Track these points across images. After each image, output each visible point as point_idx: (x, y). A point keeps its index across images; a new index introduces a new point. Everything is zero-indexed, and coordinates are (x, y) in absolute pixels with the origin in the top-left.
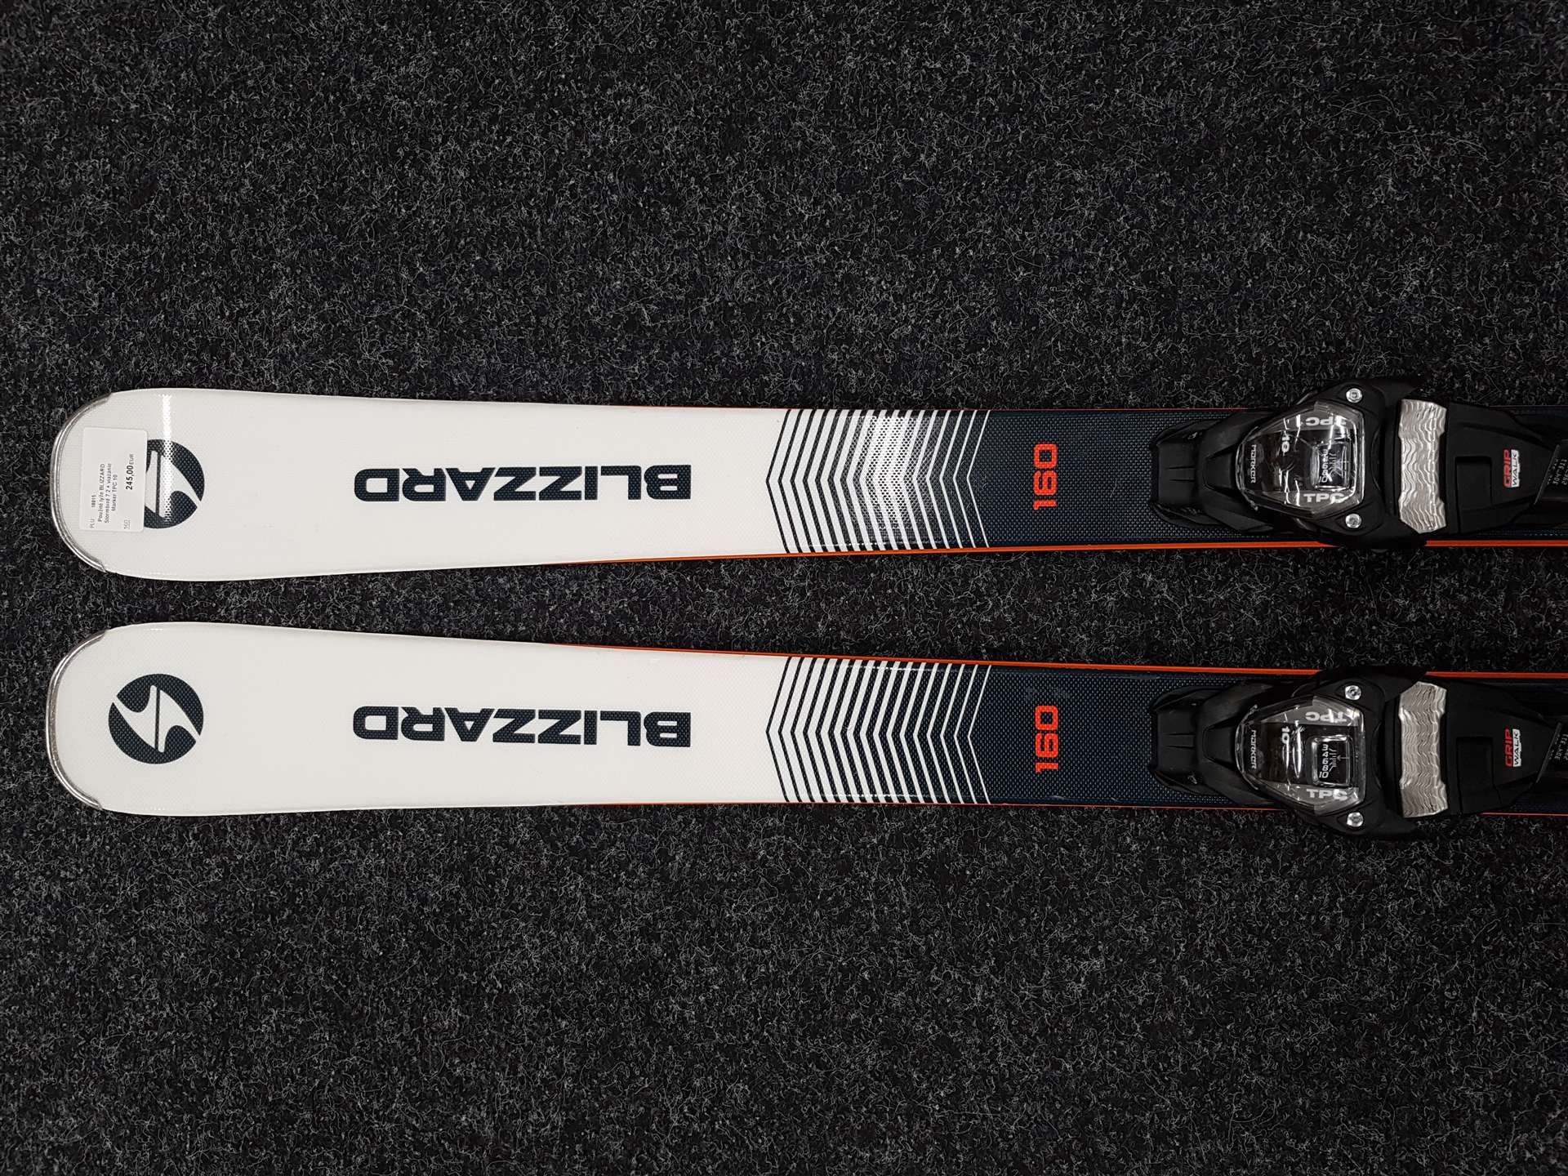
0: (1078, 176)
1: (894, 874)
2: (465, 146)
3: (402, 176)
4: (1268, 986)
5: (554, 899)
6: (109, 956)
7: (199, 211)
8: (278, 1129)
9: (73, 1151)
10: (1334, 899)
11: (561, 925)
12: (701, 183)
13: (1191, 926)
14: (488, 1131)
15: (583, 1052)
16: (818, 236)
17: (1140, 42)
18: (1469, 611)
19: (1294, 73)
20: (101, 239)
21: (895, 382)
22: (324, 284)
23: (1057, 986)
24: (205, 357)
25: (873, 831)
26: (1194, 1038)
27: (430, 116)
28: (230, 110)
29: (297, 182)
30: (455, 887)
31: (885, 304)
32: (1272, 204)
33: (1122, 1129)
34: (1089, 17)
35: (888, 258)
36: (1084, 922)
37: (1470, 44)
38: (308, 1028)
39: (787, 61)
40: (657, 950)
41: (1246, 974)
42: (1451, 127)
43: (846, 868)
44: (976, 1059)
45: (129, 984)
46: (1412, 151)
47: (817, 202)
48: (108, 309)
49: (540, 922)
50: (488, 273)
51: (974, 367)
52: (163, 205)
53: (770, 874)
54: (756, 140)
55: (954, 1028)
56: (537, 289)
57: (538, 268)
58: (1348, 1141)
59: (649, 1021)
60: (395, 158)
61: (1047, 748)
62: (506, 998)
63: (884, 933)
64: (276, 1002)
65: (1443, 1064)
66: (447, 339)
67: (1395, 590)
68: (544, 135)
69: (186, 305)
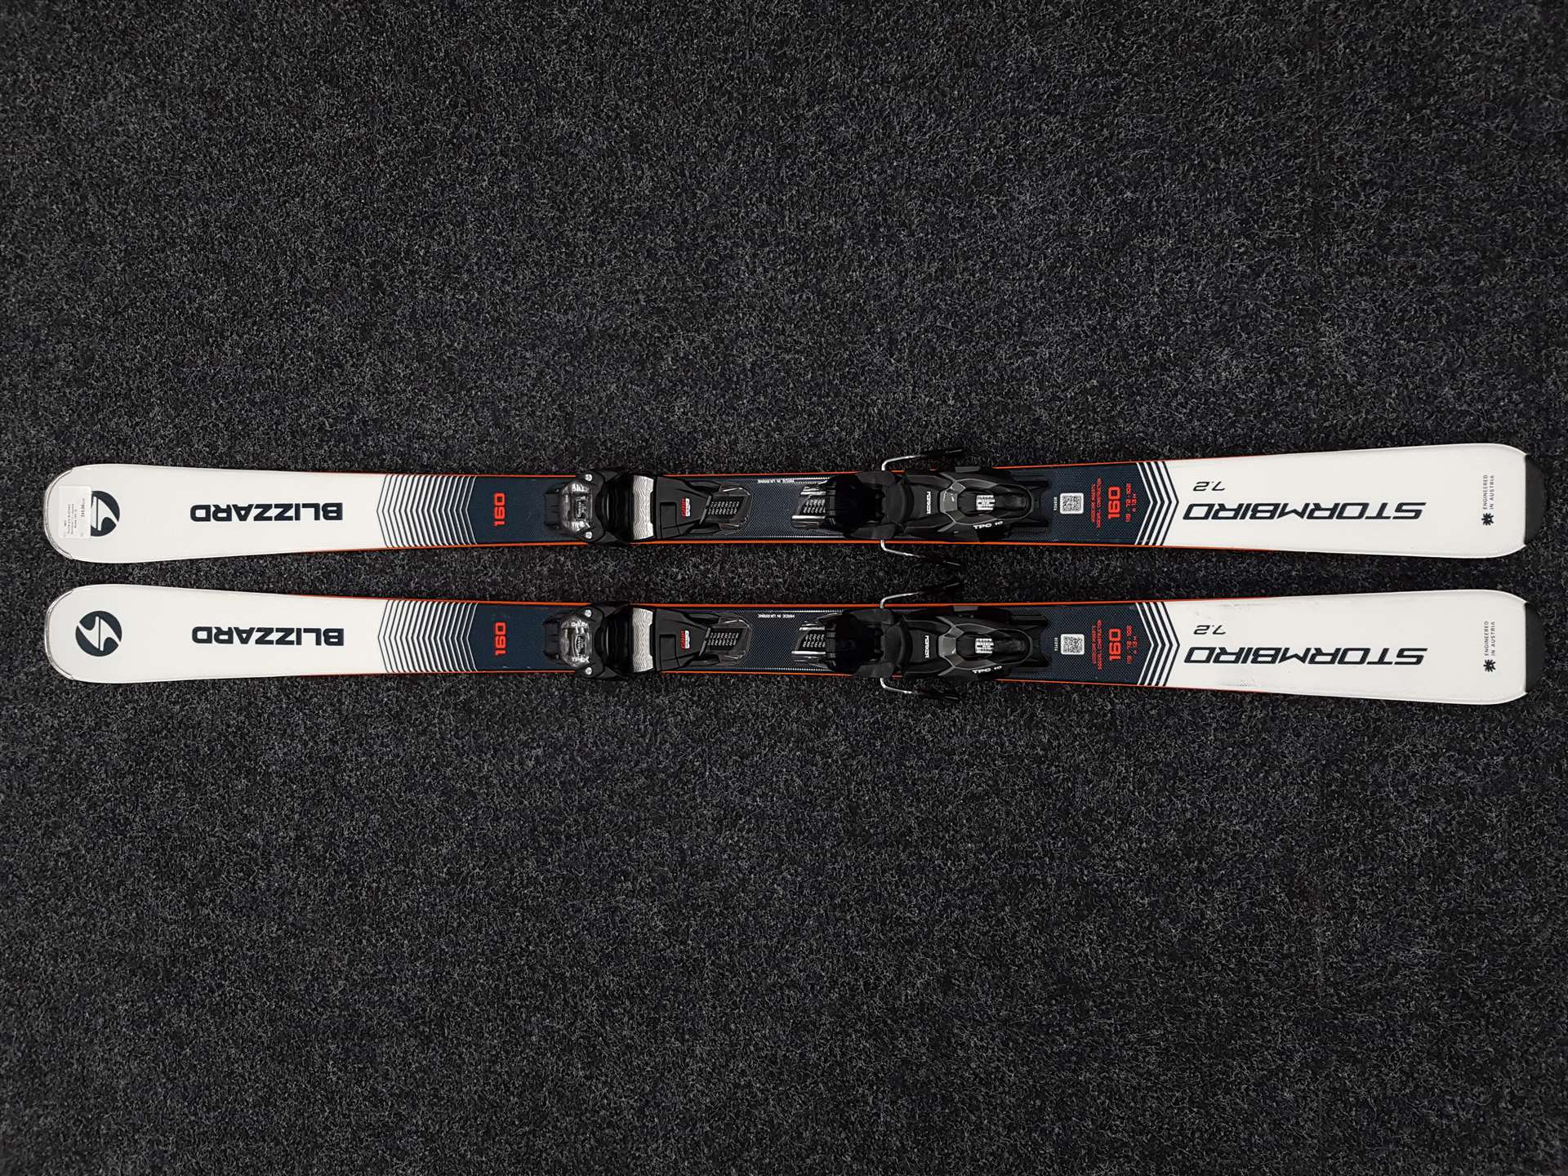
0: (528, 355)
1: (447, 709)
2: (241, 337)
3: (212, 353)
4: (616, 761)
5: (289, 724)
6: (81, 756)
7: (115, 371)
8: (162, 843)
9: (67, 855)
10: (645, 717)
11: (292, 737)
12: (352, 357)
13: (582, 732)
14: (260, 841)
15: (304, 800)
16: (407, 384)
17: (556, 285)
18: (704, 574)
19: (627, 303)
20: (69, 386)
21: (445, 459)
22: (175, 409)
23: (521, 764)
24: (120, 446)
25: (437, 688)
26: (584, 787)
27: (224, 322)
28: (129, 318)
29: (162, 357)
30: (242, 718)
31: (440, 419)
32: (617, 370)
33: (551, 834)
34: (532, 273)
35: (441, 396)
36: (534, 731)
37: (707, 287)
38: (176, 790)
39: (392, 294)
40: (337, 749)
41: (606, 754)
42: (697, 331)
43: (425, 706)
44: (484, 800)
45: (91, 770)
46: (679, 343)
47: (407, 367)
48: (73, 422)
49: (283, 736)
50: (253, 403)
51: (482, 452)
52: (98, 367)
53: (390, 710)
54: (377, 335)
55: (475, 785)
56: (276, 411)
57: (276, 399)
58: (652, 837)
59: (334, 784)
60: (208, 343)
61: (500, 643)
62: (267, 774)
63: (442, 738)
64: (160, 778)
65: (694, 799)
66: (233, 438)
67: (672, 564)
68: (278, 332)
69: (110, 420)
